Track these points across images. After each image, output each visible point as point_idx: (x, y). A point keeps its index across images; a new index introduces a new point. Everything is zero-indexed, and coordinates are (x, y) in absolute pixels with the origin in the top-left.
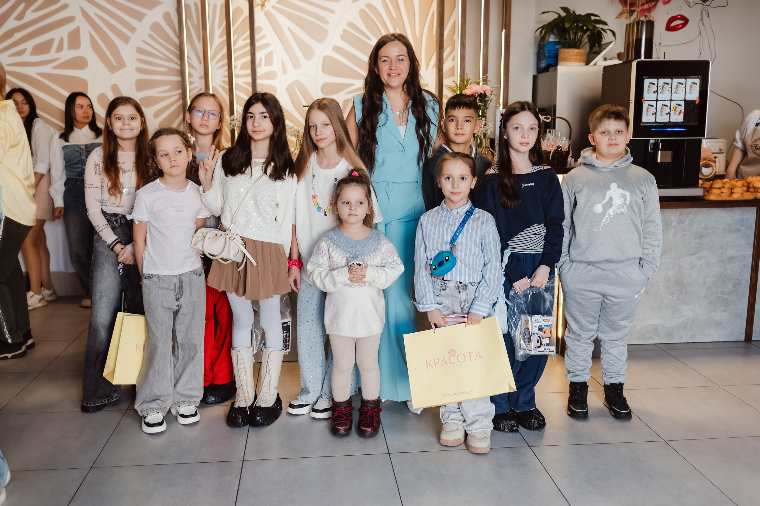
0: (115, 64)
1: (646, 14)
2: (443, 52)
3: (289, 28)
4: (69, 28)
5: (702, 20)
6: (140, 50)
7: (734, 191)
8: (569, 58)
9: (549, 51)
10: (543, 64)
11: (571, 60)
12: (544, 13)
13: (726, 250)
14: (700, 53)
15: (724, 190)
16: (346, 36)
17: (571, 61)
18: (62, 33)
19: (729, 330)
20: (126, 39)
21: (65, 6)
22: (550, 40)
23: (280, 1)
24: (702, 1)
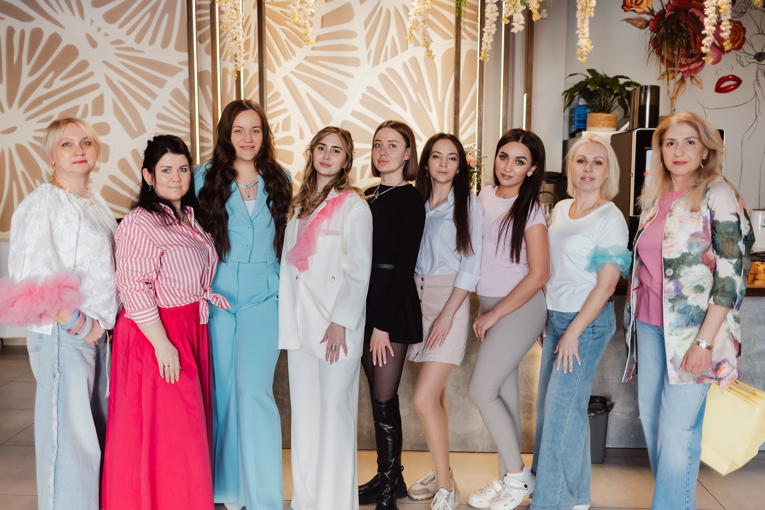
0: (136, 130)
1: (692, 75)
3: (307, 94)
4: (94, 94)
6: (160, 116)
7: (757, 277)
8: (597, 123)
9: (578, 115)
10: (573, 128)
11: (600, 125)
12: (571, 75)
13: (754, 344)
16: (365, 101)
18: (88, 99)
20: (147, 105)
21: (91, 74)
22: (580, 104)
23: (300, 67)
24: (758, 60)
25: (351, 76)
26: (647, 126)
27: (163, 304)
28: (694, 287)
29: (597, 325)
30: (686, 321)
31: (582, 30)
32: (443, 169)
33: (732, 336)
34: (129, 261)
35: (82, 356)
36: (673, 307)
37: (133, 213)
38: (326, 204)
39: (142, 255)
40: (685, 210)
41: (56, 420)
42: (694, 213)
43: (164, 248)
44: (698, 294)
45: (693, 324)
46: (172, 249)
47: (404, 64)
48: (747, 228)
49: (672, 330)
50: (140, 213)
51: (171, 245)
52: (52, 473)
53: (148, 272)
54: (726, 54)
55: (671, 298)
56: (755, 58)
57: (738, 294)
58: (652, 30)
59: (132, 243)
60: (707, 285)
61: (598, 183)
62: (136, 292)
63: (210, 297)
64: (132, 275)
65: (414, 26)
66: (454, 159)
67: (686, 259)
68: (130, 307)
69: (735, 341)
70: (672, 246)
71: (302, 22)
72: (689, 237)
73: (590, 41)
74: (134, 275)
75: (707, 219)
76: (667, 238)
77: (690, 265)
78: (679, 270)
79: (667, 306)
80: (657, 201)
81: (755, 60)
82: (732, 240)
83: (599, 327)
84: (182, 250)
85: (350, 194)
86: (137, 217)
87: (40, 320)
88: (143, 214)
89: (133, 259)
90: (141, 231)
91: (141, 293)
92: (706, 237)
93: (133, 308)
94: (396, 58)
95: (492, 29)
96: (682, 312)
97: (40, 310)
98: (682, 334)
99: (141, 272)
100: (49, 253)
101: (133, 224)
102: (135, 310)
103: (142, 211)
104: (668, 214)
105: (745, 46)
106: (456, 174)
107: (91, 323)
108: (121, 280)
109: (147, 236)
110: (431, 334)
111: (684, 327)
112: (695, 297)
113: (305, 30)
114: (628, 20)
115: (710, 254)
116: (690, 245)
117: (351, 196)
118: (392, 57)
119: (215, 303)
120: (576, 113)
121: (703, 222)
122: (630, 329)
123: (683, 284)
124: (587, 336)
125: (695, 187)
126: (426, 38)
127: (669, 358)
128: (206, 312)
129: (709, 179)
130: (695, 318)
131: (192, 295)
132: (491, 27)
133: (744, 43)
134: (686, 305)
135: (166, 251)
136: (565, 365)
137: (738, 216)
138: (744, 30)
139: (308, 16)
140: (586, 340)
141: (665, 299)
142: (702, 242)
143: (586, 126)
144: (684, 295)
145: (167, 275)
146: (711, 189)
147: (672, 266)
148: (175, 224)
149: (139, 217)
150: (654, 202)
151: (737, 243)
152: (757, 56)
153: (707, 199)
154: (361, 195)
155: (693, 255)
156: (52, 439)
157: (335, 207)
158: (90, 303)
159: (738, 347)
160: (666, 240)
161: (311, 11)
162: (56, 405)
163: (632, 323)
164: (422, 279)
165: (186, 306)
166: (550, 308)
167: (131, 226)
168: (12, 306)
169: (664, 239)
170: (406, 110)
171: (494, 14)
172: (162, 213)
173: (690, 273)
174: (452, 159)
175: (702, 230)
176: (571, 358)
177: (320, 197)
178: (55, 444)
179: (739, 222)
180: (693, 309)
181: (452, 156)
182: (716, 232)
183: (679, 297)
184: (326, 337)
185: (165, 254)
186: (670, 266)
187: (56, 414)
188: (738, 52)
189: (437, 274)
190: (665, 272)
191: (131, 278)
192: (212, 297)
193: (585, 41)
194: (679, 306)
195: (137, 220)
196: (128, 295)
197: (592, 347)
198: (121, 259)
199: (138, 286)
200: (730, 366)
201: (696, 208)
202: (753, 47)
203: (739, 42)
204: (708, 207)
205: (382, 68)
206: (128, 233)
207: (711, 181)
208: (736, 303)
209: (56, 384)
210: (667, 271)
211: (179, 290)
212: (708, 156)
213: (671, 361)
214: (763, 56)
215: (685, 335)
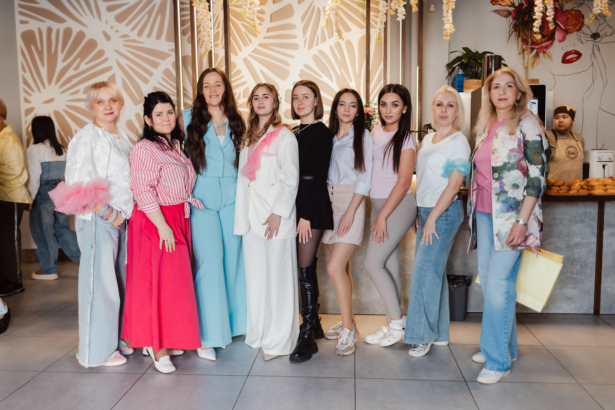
0: (138, 99)
1: (544, 50)
3: (261, 70)
4: (109, 74)
5: (594, 54)
9: (458, 82)
11: (472, 88)
13: (572, 237)
14: (593, 81)
15: (562, 188)
16: (302, 75)
18: (104, 77)
20: (146, 81)
21: (106, 60)
22: (459, 73)
23: (255, 51)
24: (593, 39)
25: (293, 57)
27: (162, 202)
28: (512, 185)
29: (449, 215)
30: (507, 208)
31: (447, 18)
32: (347, 113)
33: (537, 218)
34: (140, 172)
35: (110, 235)
36: (499, 199)
37: (141, 142)
38: (266, 136)
39: (148, 169)
40: (506, 134)
41: (93, 275)
42: (512, 136)
43: (162, 165)
44: (515, 190)
45: (512, 210)
46: (167, 166)
47: (331, 47)
48: (547, 145)
49: (498, 215)
50: (146, 142)
51: (167, 164)
52: (89, 310)
53: (152, 180)
54: (569, 34)
55: (497, 193)
56: (591, 37)
57: (542, 189)
58: (514, 19)
59: (142, 161)
60: (521, 183)
61: (450, 119)
62: (145, 192)
63: (191, 200)
64: (142, 182)
65: (329, 18)
66: (354, 106)
67: (507, 166)
68: (141, 202)
69: (539, 221)
70: (497, 158)
71: (251, 16)
72: (509, 152)
73: (453, 26)
74: (144, 182)
75: (520, 140)
76: (494, 153)
77: (509, 170)
78: (502, 174)
79: (494, 198)
80: (487, 129)
81: (591, 39)
82: (538, 152)
83: (450, 216)
84: (173, 167)
85: (282, 129)
86: (144, 145)
87: (85, 210)
88: (148, 142)
89: (142, 171)
90: (147, 153)
91: (148, 193)
92: (520, 152)
93: (143, 203)
94: (325, 43)
95: (384, 19)
96: (504, 202)
97: (84, 204)
98: (504, 217)
99: (148, 180)
100: (90, 167)
101: (142, 149)
102: (145, 204)
103: (147, 141)
104: (495, 137)
105: (584, 29)
106: (356, 116)
107: (116, 213)
108: (135, 184)
109: (151, 156)
110: (340, 226)
111: (506, 212)
112: (513, 192)
113: (254, 23)
114: (495, 11)
115: (523, 163)
116: (509, 157)
117: (283, 130)
118: (321, 43)
119: (195, 204)
120: (457, 80)
121: (518, 142)
122: (471, 216)
123: (505, 183)
124: (442, 222)
125: (512, 118)
126: (337, 26)
127: (495, 232)
128: (188, 211)
129: (521, 113)
130: (513, 206)
131: (180, 198)
132: (383, 17)
133: (583, 26)
134: (507, 197)
135: (163, 167)
136: (427, 240)
137: (541, 137)
138: (583, 17)
139: (255, 12)
140: (441, 225)
141: (493, 194)
142: (517, 155)
143: (463, 89)
144: (506, 191)
145: (164, 183)
146: (523, 120)
147: (498, 172)
148: (168, 150)
149: (145, 144)
150: (484, 130)
151: (541, 155)
152: (593, 36)
153: (520, 126)
154: (290, 130)
155: (511, 164)
156: (90, 288)
157: (272, 138)
158: (116, 201)
159: (540, 225)
160: (493, 154)
161: (257, 9)
162: (93, 265)
163: (472, 212)
164: (332, 188)
165: (177, 205)
166: (419, 205)
167: (141, 150)
168: (67, 200)
169: (492, 153)
170: (332, 81)
171: (384, 8)
172: (160, 142)
173: (509, 176)
174: (353, 106)
175: (517, 147)
176: (431, 235)
177: (262, 131)
178: (92, 291)
179: (542, 141)
180: (511, 199)
181: (353, 104)
182: (528, 148)
183: (503, 192)
184: (267, 221)
185: (162, 170)
186: (496, 172)
187: (93, 272)
188: (578, 33)
189: (342, 184)
190: (493, 175)
191: (142, 183)
192: (193, 200)
193: (449, 25)
194: (502, 198)
195: (145, 146)
196: (140, 195)
197: (445, 230)
198: (135, 172)
199: (146, 189)
200: (535, 237)
201: (513, 132)
202: (590, 29)
203: (579, 25)
204: (521, 132)
205: (315, 50)
206: (139, 155)
207: (523, 114)
208: (541, 194)
209: (93, 252)
210: (494, 175)
211: (172, 193)
212: (521, 98)
213: (496, 235)
214: (597, 36)
215: (506, 218)
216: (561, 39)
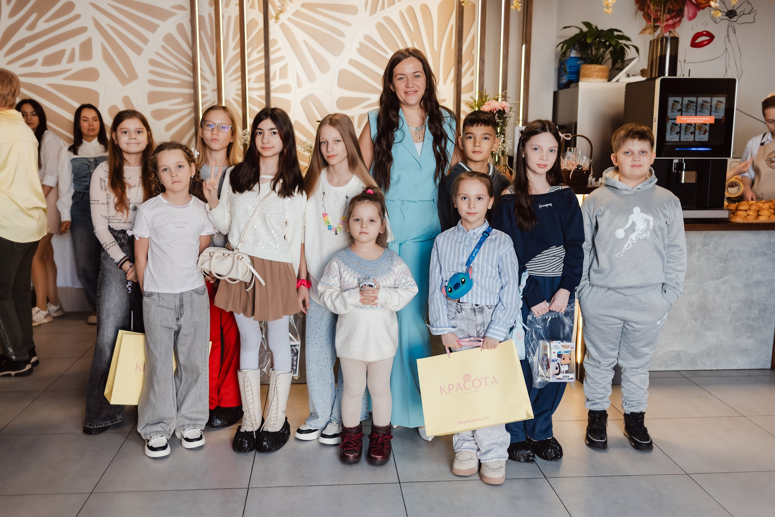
0: (127, 76)
1: (671, 30)
2: (461, 67)
3: (304, 41)
4: (82, 38)
5: (728, 36)
6: (153, 62)
7: (760, 213)
8: (591, 74)
9: (570, 67)
10: (564, 79)
11: (593, 76)
12: (565, 28)
13: (752, 274)
14: (726, 71)
15: (750, 213)
16: (362, 50)
17: (593, 78)
18: (74, 43)
19: (755, 358)
20: (138, 50)
21: (77, 17)
22: (573, 56)
23: (297, 13)
24: (729, 17)
25: (349, 24)
26: (667, 75)
47: (401, 13)
54: (701, 11)
56: (727, 15)
81: (727, 17)
94: (393, 7)
118: (389, 6)
120: (567, 65)
143: (578, 77)
152: (728, 14)
202: (725, 5)
205: (379, 17)
214: (733, 13)
216: (691, 15)
